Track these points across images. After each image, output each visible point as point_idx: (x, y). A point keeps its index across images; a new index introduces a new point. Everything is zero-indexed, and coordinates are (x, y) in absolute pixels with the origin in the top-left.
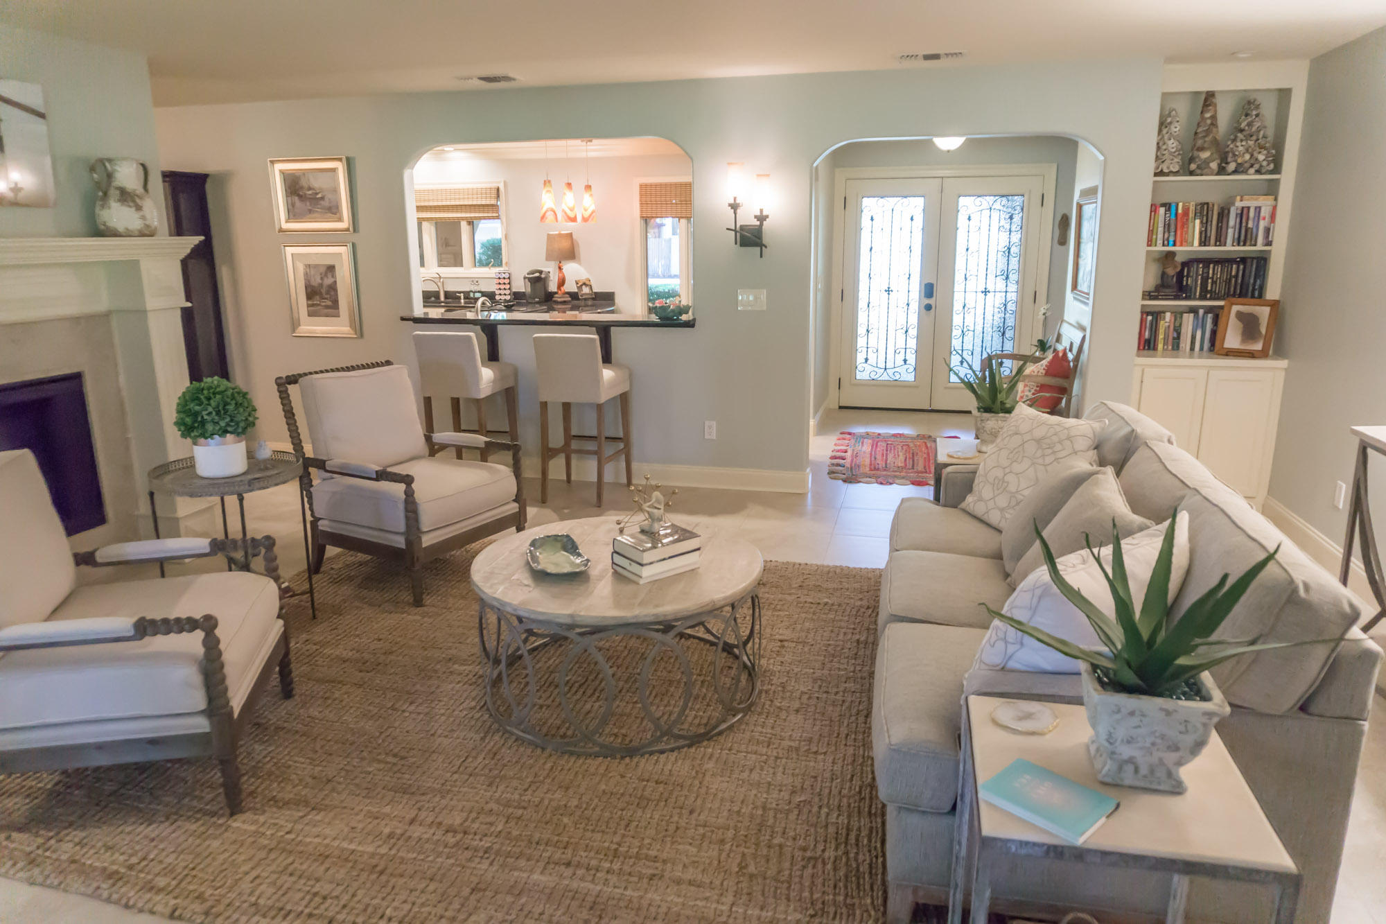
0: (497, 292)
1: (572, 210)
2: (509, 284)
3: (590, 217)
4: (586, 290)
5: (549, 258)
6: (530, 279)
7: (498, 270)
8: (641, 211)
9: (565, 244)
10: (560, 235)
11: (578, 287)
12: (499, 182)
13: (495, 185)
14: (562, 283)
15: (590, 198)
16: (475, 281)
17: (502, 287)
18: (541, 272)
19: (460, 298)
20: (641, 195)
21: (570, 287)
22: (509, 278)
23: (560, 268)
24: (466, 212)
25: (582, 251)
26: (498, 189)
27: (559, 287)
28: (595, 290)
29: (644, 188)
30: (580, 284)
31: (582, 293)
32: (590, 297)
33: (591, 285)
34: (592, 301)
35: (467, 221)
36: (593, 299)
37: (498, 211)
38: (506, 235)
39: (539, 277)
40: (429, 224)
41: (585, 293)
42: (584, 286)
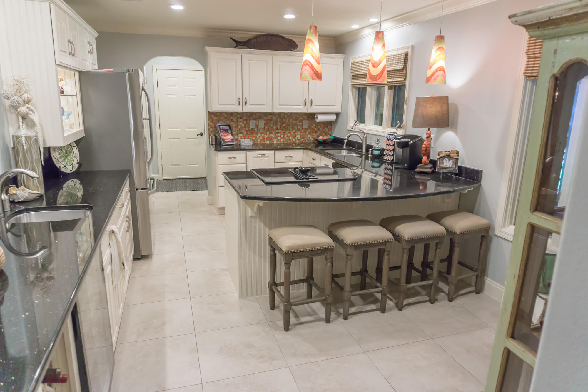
0: (385, 152)
2: (394, 145)
4: (448, 163)
6: (398, 144)
8: (527, 69)
11: (438, 159)
12: (409, 48)
13: (406, 51)
15: (438, 53)
16: (378, 139)
17: (389, 148)
19: (370, 151)
22: (393, 140)
26: (407, 54)
28: (463, 164)
30: (442, 155)
31: (441, 166)
32: (452, 171)
33: (458, 159)
34: (454, 176)
35: (389, 86)
36: (456, 174)
37: (405, 76)
38: (407, 98)
39: (407, 142)
40: (370, 89)
41: (445, 165)
42: (446, 159)
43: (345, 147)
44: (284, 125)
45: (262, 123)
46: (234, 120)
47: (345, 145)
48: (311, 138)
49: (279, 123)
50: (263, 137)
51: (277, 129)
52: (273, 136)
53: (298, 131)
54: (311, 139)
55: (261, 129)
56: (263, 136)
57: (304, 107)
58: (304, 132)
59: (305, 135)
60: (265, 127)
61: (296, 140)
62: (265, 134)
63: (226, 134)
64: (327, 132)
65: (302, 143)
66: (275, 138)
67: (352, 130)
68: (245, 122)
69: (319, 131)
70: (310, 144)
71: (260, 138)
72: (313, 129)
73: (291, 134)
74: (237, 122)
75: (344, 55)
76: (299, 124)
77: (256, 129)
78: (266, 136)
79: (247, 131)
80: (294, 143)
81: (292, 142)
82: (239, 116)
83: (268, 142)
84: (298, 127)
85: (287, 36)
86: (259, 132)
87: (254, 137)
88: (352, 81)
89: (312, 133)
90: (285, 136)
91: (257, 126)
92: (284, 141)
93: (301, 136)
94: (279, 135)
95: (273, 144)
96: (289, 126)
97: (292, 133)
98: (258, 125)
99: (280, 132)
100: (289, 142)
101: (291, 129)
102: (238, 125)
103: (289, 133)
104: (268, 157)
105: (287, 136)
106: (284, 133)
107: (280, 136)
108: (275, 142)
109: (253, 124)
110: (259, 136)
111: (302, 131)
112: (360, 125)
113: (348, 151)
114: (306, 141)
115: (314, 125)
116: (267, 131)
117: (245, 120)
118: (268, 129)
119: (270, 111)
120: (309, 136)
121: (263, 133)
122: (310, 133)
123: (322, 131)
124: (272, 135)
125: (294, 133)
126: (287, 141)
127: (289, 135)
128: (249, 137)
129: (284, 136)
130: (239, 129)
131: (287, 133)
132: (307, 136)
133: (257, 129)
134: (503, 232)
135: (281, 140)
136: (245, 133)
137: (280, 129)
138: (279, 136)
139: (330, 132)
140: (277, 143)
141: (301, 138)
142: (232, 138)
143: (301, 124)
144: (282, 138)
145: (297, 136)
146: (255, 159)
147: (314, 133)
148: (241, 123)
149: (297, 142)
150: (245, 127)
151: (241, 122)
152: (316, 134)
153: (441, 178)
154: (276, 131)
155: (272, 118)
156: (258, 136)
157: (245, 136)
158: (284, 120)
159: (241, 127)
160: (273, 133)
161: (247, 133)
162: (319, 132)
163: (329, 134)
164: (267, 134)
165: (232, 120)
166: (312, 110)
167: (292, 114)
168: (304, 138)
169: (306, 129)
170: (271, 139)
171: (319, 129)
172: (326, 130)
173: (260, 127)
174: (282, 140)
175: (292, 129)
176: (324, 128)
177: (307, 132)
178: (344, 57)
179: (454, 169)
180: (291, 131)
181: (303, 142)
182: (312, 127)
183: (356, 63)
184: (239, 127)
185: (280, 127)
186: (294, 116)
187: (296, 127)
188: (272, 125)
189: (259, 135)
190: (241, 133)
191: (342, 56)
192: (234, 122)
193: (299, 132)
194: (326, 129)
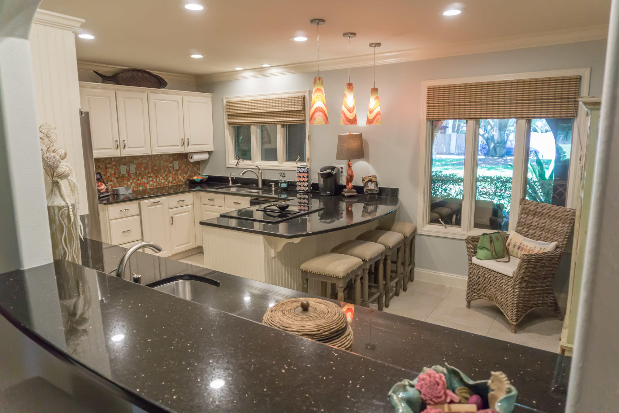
0: (298, 184)
1: (350, 111)
2: (308, 177)
3: (375, 118)
4: (371, 186)
5: (339, 156)
6: (322, 175)
7: (300, 164)
8: (428, 114)
9: (354, 144)
10: (350, 137)
11: (364, 184)
12: (305, 92)
13: (302, 94)
14: (350, 178)
15: (376, 101)
16: (283, 173)
17: (302, 179)
18: (333, 168)
19: (271, 186)
20: (429, 97)
21: (358, 182)
22: (307, 172)
23: (349, 166)
24: (280, 117)
25: (372, 150)
26: (304, 98)
27: (347, 183)
28: (381, 185)
29: (432, 91)
30: (366, 180)
31: (367, 189)
32: (375, 192)
33: (377, 182)
34: (377, 196)
35: (281, 125)
36: (378, 194)
37: (304, 116)
38: (309, 135)
39: (329, 173)
40: (255, 127)
41: (370, 188)
42: (370, 182)
43: (231, 185)
44: (155, 168)
45: (133, 168)
46: (101, 166)
47: (231, 182)
48: (182, 179)
49: (150, 167)
50: (135, 184)
51: (149, 173)
52: (146, 181)
53: (169, 173)
54: (182, 181)
55: (132, 174)
56: (135, 182)
57: (182, 147)
58: (175, 174)
59: (176, 177)
60: (136, 172)
61: (168, 183)
62: (137, 180)
63: (100, 183)
64: (196, 172)
65: (174, 186)
66: (148, 183)
67: (237, 167)
68: (114, 168)
69: (189, 171)
70: (182, 185)
71: (132, 185)
72: (183, 169)
73: (163, 177)
74: (106, 168)
75: (212, 94)
76: (170, 165)
77: (127, 175)
78: (139, 182)
79: (117, 178)
80: (167, 187)
81: (165, 185)
82: (107, 161)
83: (141, 188)
84: (169, 169)
85: (154, 73)
86: (131, 178)
87: (126, 184)
88: (228, 120)
89: (183, 173)
90: (158, 180)
91: (128, 172)
92: (157, 186)
93: (173, 178)
94: (151, 179)
95: (147, 189)
96: (161, 168)
97: (164, 175)
98: (129, 170)
99: (153, 176)
100: (162, 186)
101: (162, 172)
102: (106, 173)
103: (161, 176)
104: (162, 204)
105: (160, 180)
106: (156, 176)
107: (153, 180)
108: (148, 187)
109: (123, 169)
110: (131, 183)
111: (174, 172)
112: (243, 161)
113: (237, 188)
114: (178, 183)
115: (184, 165)
116: (139, 176)
117: (114, 165)
118: (139, 175)
119: (149, 153)
120: (180, 177)
121: (135, 179)
122: (181, 174)
123: (192, 170)
124: (144, 180)
125: (166, 175)
126: (160, 185)
127: (161, 178)
128: (120, 184)
129: (156, 180)
130: (109, 177)
131: (159, 176)
132: (179, 177)
133: (129, 175)
134: (424, 231)
135: (153, 184)
136: (115, 181)
137: (152, 173)
138: (151, 181)
139: (199, 171)
140: (150, 189)
141: (173, 180)
142: (106, 188)
143: (171, 165)
144: (155, 182)
145: (169, 179)
146: (150, 208)
147: (185, 174)
148: (110, 170)
149: (170, 185)
150: (115, 174)
151: (110, 168)
152: (186, 175)
153: (368, 199)
154: (147, 175)
155: (142, 161)
156: (129, 183)
157: (116, 184)
158: (155, 162)
159: (111, 174)
160: (145, 177)
161: (117, 180)
162: (189, 173)
163: (198, 173)
164: (139, 180)
165: (99, 167)
166: (189, 149)
167: (163, 156)
168: (176, 180)
169: (177, 170)
170: (143, 184)
171: (189, 169)
172: (195, 170)
173: (131, 172)
174: (155, 184)
175: (164, 172)
176: (193, 168)
177: (178, 174)
178: (212, 96)
179: (377, 191)
180: (163, 174)
181: (176, 184)
182: (183, 168)
183: (231, 102)
184: (108, 174)
185: (152, 171)
186: (165, 158)
187: (167, 169)
188: (143, 169)
189: (131, 181)
190: (111, 181)
191: (211, 95)
192: (102, 168)
193: (171, 174)
194: (194, 168)
